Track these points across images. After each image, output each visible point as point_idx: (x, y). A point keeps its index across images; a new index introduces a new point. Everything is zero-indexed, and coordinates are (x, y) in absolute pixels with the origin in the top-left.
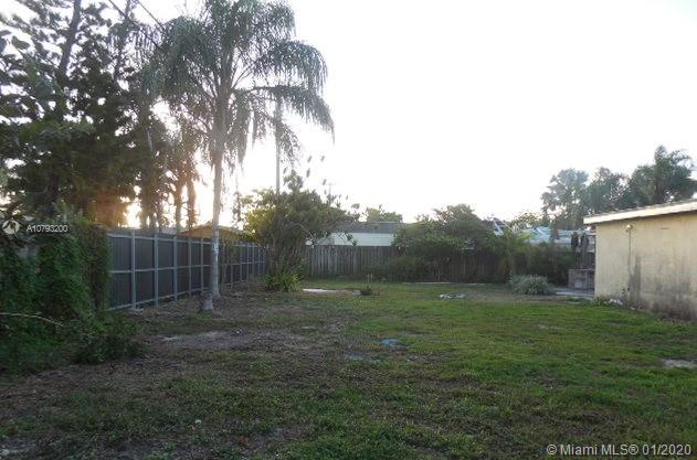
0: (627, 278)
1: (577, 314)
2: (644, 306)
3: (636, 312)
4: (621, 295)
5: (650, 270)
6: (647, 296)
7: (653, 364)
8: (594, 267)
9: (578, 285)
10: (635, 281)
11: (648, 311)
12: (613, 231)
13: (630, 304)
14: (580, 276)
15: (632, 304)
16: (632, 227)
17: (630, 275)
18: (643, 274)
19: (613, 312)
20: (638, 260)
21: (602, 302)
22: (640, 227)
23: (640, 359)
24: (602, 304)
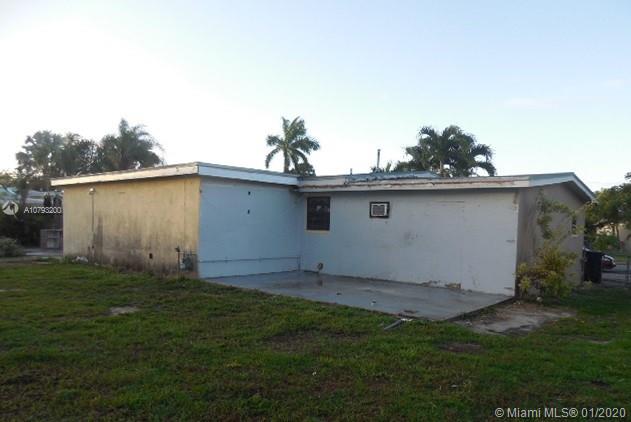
0: (91, 237)
1: (42, 274)
2: (107, 261)
3: (100, 268)
4: (86, 253)
5: (109, 229)
6: (108, 252)
7: (101, 314)
8: (62, 227)
9: (51, 245)
10: (98, 240)
11: (110, 266)
12: (79, 193)
13: (95, 261)
14: (51, 236)
15: (96, 261)
16: (94, 191)
17: (94, 235)
18: (104, 233)
19: (79, 269)
20: (100, 220)
21: (70, 261)
22: (101, 191)
23: (91, 311)
24: (70, 262)
